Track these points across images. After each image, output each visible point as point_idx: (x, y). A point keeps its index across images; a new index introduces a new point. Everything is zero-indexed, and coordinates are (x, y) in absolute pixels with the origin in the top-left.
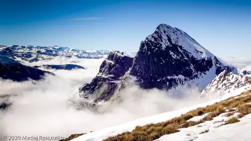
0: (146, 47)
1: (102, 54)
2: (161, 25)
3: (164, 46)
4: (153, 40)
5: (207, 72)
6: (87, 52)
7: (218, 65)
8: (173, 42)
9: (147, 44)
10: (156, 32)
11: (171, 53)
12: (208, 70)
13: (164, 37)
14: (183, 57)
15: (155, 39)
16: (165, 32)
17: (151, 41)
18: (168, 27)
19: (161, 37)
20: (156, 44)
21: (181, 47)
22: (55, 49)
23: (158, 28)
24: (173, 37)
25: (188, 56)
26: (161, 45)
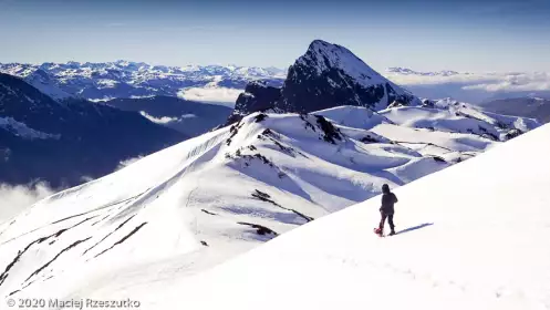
0: (296, 74)
1: (210, 75)
2: (315, 41)
3: (319, 71)
4: (305, 64)
5: (376, 104)
6: (182, 70)
7: (391, 94)
8: (332, 65)
9: (298, 70)
10: (308, 53)
11: (330, 80)
12: (378, 101)
13: (320, 59)
14: (345, 85)
15: (308, 62)
16: (320, 51)
17: (302, 65)
18: (325, 44)
19: (315, 59)
20: (309, 69)
21: (342, 72)
22: (121, 67)
23: (311, 46)
24: (332, 58)
25: (351, 83)
26: (316, 70)
